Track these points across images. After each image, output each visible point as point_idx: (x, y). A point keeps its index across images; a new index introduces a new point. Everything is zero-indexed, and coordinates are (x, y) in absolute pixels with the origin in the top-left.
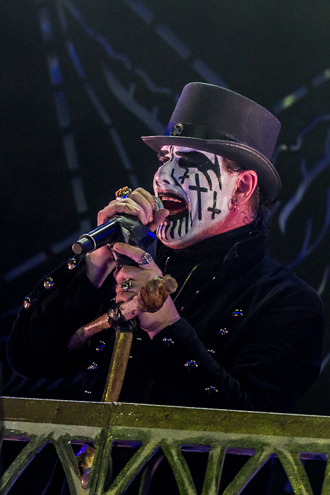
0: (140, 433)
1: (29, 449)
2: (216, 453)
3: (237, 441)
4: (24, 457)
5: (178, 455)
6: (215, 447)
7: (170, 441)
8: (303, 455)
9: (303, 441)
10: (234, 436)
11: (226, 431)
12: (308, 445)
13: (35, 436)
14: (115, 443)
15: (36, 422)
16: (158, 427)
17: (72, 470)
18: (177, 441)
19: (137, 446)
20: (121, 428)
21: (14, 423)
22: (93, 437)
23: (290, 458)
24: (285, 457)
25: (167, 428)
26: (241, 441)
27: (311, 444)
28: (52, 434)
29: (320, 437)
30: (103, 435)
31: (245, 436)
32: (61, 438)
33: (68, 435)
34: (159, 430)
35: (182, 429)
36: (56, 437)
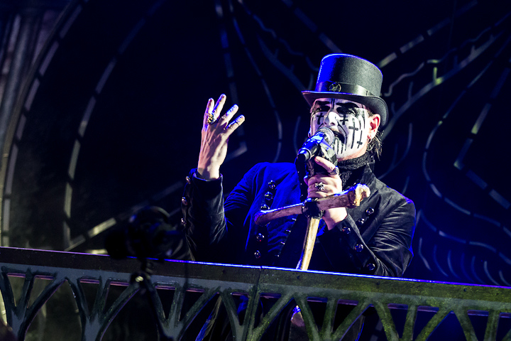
0: (280, 288)
1: (203, 297)
2: (331, 303)
3: (345, 295)
4: (200, 303)
5: (305, 304)
6: (330, 299)
7: (300, 294)
8: (391, 306)
9: (391, 296)
10: (344, 292)
11: (338, 288)
12: (394, 299)
13: (208, 289)
14: (262, 294)
15: (208, 279)
16: (293, 284)
17: (232, 312)
18: (305, 295)
19: (278, 296)
20: (266, 284)
21: (194, 279)
22: (248, 290)
23: (382, 307)
24: (379, 307)
25: (299, 285)
26: (349, 295)
27: (397, 298)
28: (219, 287)
29: (402, 293)
30: (255, 289)
31: (352, 291)
32: (225, 291)
33: (230, 288)
34: (293, 286)
35: (308, 286)
36: (222, 290)
